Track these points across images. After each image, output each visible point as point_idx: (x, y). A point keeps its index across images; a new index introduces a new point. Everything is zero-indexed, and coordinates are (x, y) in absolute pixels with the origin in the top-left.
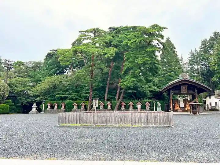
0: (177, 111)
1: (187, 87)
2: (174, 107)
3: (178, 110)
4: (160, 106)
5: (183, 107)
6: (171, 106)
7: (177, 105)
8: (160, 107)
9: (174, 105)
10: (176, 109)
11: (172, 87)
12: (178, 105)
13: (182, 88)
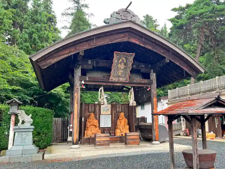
0: (92, 141)
1: (131, 57)
2: (82, 128)
3: (97, 139)
4: (27, 125)
5: (110, 126)
6: (74, 127)
7: (92, 120)
8: (26, 130)
9: (86, 121)
10: (89, 133)
11: (81, 49)
12: (96, 122)
13: (115, 60)
